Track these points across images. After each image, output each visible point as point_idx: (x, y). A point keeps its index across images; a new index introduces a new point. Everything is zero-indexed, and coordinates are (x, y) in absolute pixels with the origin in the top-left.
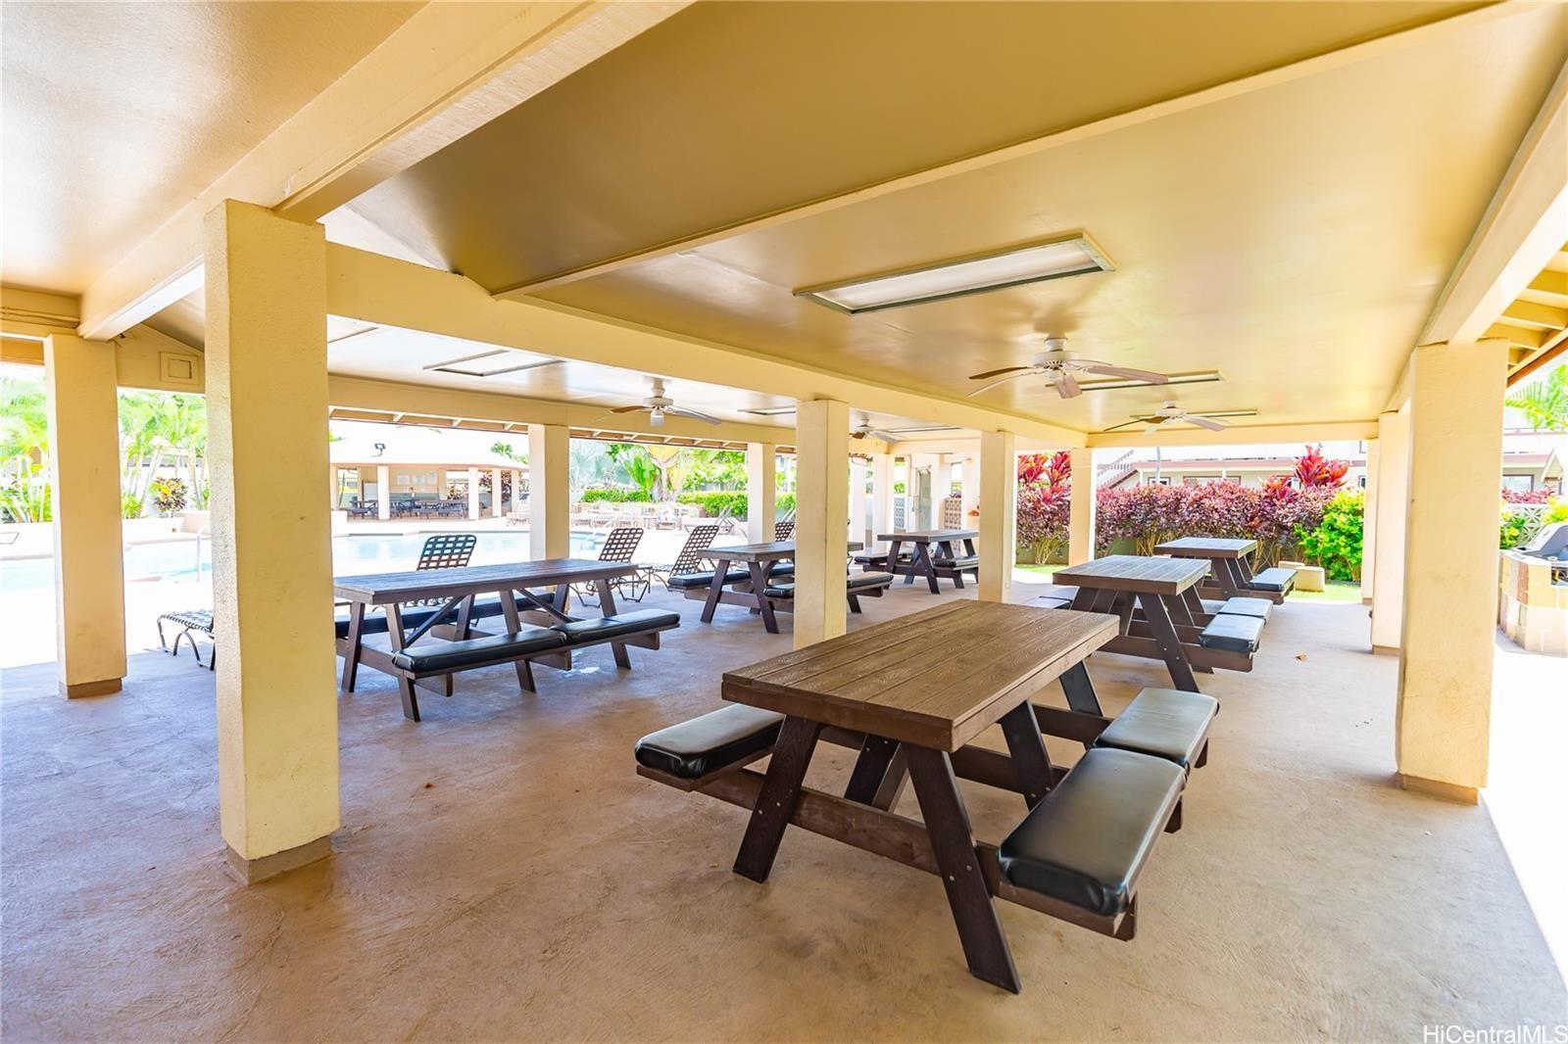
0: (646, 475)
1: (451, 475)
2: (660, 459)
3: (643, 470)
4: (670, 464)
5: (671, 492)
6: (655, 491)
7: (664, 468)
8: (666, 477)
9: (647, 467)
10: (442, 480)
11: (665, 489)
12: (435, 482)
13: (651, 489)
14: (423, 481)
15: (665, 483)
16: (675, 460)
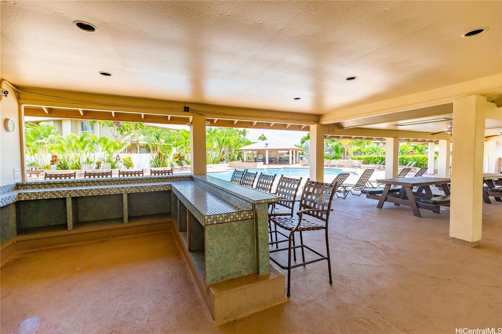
0: (339, 151)
1: (279, 152)
2: (344, 145)
3: (338, 149)
4: (348, 147)
5: (348, 156)
6: (342, 156)
7: (346, 148)
8: (346, 151)
9: (340, 148)
10: (277, 152)
11: (346, 155)
12: (275, 154)
13: (341, 155)
14: (272, 153)
15: (346, 153)
16: (350, 145)
